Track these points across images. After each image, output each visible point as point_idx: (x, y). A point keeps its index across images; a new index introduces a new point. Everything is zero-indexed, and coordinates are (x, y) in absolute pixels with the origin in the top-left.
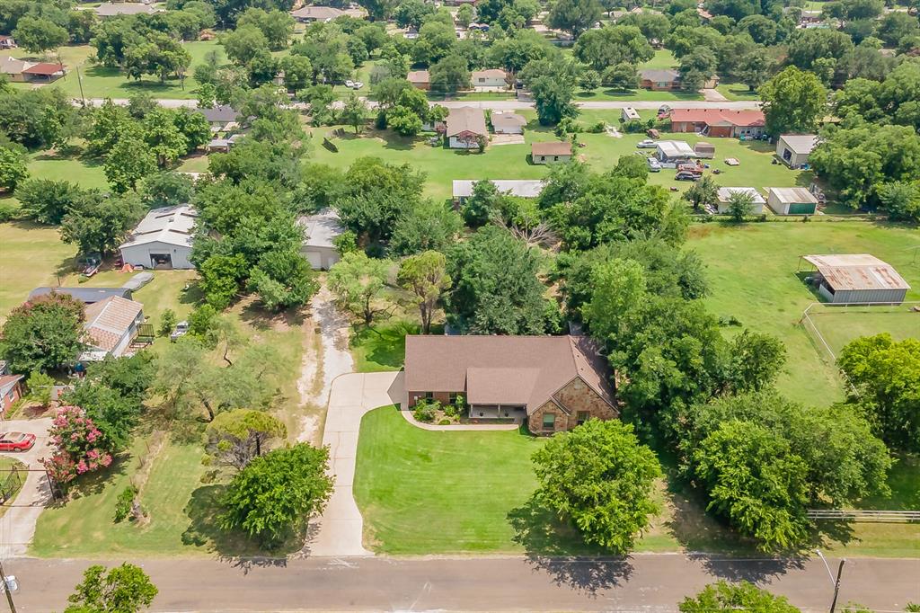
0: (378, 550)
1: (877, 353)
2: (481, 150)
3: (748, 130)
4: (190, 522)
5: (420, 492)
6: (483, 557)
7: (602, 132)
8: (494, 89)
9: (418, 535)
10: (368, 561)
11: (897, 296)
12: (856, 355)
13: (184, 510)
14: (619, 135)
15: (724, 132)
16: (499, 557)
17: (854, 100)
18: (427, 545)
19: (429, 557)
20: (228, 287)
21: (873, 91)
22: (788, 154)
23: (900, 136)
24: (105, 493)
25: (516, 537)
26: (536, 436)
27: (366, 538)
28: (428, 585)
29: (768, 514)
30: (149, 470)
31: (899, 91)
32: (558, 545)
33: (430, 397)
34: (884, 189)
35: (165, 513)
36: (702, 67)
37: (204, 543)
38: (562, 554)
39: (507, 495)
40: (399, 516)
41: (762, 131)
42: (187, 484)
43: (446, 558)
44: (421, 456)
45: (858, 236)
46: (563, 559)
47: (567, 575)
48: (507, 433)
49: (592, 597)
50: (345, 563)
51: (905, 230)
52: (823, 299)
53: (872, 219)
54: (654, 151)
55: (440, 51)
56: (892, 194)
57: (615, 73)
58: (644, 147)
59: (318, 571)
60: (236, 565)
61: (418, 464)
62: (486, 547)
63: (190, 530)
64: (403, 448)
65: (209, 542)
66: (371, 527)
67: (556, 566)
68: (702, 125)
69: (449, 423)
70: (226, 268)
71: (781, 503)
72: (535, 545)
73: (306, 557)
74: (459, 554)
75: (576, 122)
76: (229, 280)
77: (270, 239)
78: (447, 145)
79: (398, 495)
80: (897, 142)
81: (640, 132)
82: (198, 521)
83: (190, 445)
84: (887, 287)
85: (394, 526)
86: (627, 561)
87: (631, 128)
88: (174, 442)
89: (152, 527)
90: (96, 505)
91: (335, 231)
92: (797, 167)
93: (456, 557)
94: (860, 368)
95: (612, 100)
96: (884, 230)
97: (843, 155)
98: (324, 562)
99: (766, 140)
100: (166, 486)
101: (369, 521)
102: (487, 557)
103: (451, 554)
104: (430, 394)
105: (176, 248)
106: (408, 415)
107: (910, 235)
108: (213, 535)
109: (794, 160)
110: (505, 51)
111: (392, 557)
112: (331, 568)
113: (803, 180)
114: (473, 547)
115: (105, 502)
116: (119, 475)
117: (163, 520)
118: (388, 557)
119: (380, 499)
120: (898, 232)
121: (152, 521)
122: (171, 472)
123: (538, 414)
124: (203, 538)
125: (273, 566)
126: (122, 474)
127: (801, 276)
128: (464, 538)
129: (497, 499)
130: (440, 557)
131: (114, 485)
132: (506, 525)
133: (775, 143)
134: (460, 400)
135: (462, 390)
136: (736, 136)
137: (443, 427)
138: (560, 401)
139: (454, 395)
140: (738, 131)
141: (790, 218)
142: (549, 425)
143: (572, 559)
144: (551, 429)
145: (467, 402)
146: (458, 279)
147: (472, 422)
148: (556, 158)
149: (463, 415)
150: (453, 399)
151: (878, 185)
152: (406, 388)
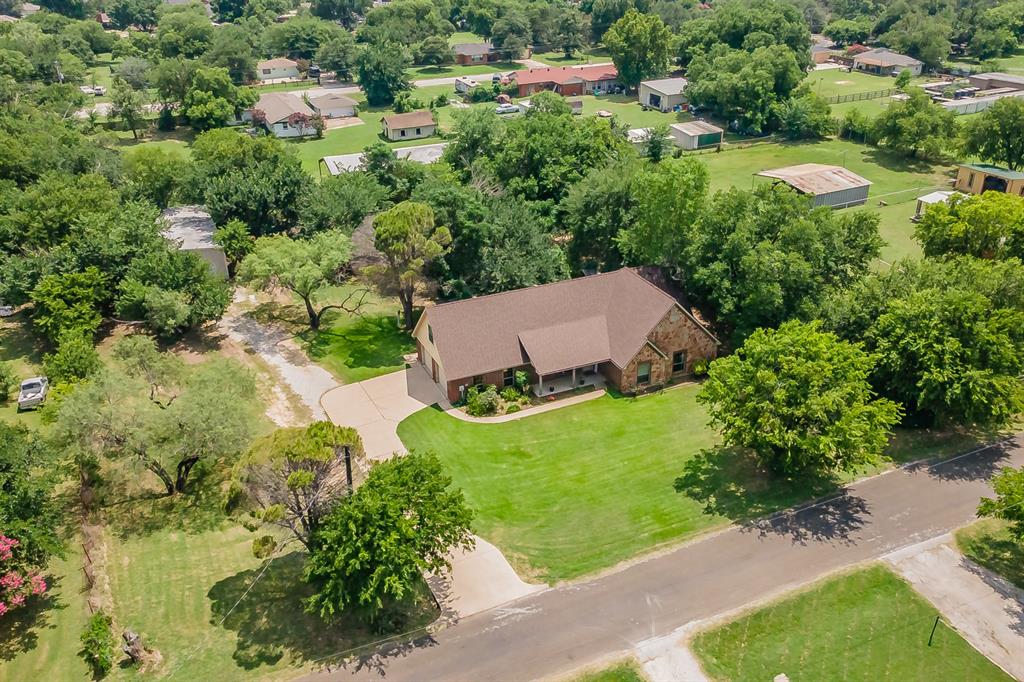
0: (550, 580)
2: (319, 136)
3: (599, 84)
4: (233, 636)
5: (546, 495)
6: (687, 544)
7: (445, 105)
9: (586, 545)
10: (545, 596)
11: (861, 192)
13: (212, 622)
14: (467, 106)
15: (575, 92)
16: (707, 537)
17: (695, 41)
18: (608, 553)
19: (622, 566)
20: (87, 317)
22: (655, 100)
24: (44, 646)
25: (706, 509)
26: (634, 395)
27: (520, 571)
28: (651, 600)
30: (107, 587)
31: (740, 24)
32: (759, 502)
33: (480, 382)
34: (781, 108)
35: (180, 638)
36: (518, 32)
37: (279, 657)
38: (774, 510)
39: (656, 467)
40: (544, 530)
41: (612, 84)
42: (188, 586)
43: (645, 559)
44: (513, 454)
45: (776, 156)
46: (780, 515)
47: (803, 530)
48: (597, 400)
49: (850, 544)
50: (518, 610)
51: (810, 146)
53: (776, 142)
55: (198, 44)
56: (789, 113)
57: (426, 47)
58: (503, 113)
59: (487, 633)
60: (358, 668)
61: (516, 464)
62: (679, 532)
63: (241, 646)
64: (482, 451)
65: (287, 652)
66: (516, 555)
67: (780, 525)
68: (551, 85)
69: (518, 409)
70: (76, 289)
72: (732, 508)
73: (456, 621)
74: (656, 549)
75: (414, 96)
76: (86, 308)
77: (128, 243)
78: (269, 135)
79: (520, 506)
80: (780, 60)
81: (486, 101)
82: (246, 630)
83: (155, 534)
84: (854, 186)
85: (548, 544)
86: (849, 494)
87: (476, 98)
88: (124, 537)
89: (171, 664)
90: (38, 667)
91: (203, 230)
92: (669, 110)
93: (657, 555)
95: (431, 78)
98: (488, 619)
99: (620, 92)
100: (154, 600)
101: (508, 547)
102: (694, 541)
103: (646, 552)
104: (478, 379)
106: (458, 413)
107: (818, 149)
108: (286, 640)
109: (664, 103)
111: (577, 582)
112: (504, 624)
114: (664, 536)
115: (52, 658)
116: (52, 611)
117: (184, 648)
118: (570, 583)
119: (501, 517)
121: (166, 657)
122: (148, 579)
123: (632, 367)
124: (273, 650)
125: (417, 651)
126: (58, 607)
128: (646, 529)
129: (647, 475)
130: (636, 561)
131: (54, 627)
132: (681, 498)
133: (634, 95)
134: (521, 376)
135: (521, 362)
136: (588, 93)
137: (514, 415)
138: (655, 343)
139: (510, 372)
140: (589, 87)
141: (703, 151)
142: (644, 379)
143: (791, 512)
144: (647, 384)
145: (533, 378)
146: (456, 230)
147: (547, 400)
148: (418, 131)
149: (531, 394)
150: (508, 379)
151: (774, 105)
152: (444, 379)
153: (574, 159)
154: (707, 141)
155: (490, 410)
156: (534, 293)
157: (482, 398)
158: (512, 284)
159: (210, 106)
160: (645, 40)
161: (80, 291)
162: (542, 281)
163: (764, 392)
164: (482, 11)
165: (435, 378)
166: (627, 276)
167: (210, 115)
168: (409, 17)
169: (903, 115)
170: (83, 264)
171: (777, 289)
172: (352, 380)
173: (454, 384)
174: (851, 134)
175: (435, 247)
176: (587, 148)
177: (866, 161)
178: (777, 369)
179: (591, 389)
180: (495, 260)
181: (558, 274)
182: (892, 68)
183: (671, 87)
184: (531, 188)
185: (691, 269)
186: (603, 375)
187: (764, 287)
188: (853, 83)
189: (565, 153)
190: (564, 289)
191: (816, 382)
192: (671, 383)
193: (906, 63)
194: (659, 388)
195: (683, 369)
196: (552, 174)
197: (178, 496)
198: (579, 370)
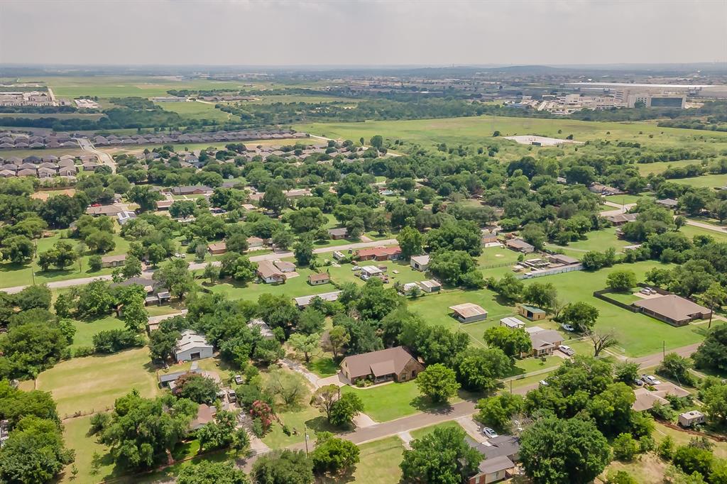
0: (379, 422)
1: (495, 331)
2: (284, 283)
3: (394, 256)
4: (313, 430)
5: (378, 406)
7: (330, 265)
8: (259, 248)
10: (378, 425)
11: (484, 316)
12: (489, 334)
14: (339, 266)
15: (384, 258)
16: (416, 415)
19: (396, 420)
21: (441, 234)
22: (417, 266)
23: (462, 255)
24: (274, 431)
25: (416, 409)
27: (373, 420)
28: (402, 425)
29: (487, 380)
30: (282, 421)
32: (429, 408)
33: (360, 378)
34: (463, 276)
36: (359, 226)
39: (405, 400)
40: (378, 412)
41: (400, 255)
43: (401, 418)
46: (433, 410)
48: (391, 384)
49: (448, 416)
50: (372, 428)
51: (475, 292)
52: (461, 322)
53: (462, 289)
54: (361, 271)
56: (466, 278)
58: (355, 270)
60: (341, 436)
61: (370, 399)
62: (409, 413)
63: (315, 432)
64: (362, 396)
67: (433, 412)
68: (373, 256)
71: (489, 376)
72: (422, 409)
73: (359, 429)
75: (318, 261)
78: (264, 282)
79: (372, 408)
81: (348, 263)
82: (316, 429)
83: (287, 412)
84: (481, 313)
85: (379, 415)
86: (451, 406)
87: (342, 262)
88: (280, 413)
91: (266, 329)
92: (422, 271)
93: (403, 418)
94: (492, 337)
95: (321, 248)
96: (468, 293)
97: (445, 265)
98: (367, 429)
99: (403, 259)
101: (370, 416)
102: (412, 415)
104: (359, 377)
105: (203, 349)
106: (354, 386)
107: (477, 294)
109: (420, 268)
110: (258, 228)
111: (385, 422)
113: (428, 276)
114: (406, 414)
115: (277, 433)
119: (368, 410)
120: (473, 293)
123: (401, 375)
126: (273, 425)
127: (450, 315)
128: (402, 413)
129: (403, 401)
130: (399, 419)
132: (411, 407)
133: (408, 260)
134: (370, 376)
135: (370, 373)
136: (390, 259)
137: (369, 387)
138: (407, 368)
139: (368, 376)
140: (390, 257)
141: (433, 293)
142: (404, 378)
143: (436, 410)
144: (405, 380)
145: (374, 377)
146: (352, 334)
147: (378, 383)
148: (323, 281)
149: (373, 382)
150: (367, 378)
151: (461, 275)
152: (350, 378)
153: (384, 304)
154: (435, 289)
155: (363, 386)
156: (374, 353)
157: (360, 383)
158: (368, 351)
159: (244, 272)
160: (413, 240)
161: (246, 351)
162: (376, 349)
163: (429, 380)
164: (341, 213)
165: (347, 377)
166: (400, 348)
167: (244, 276)
168: (309, 216)
169: (504, 285)
170: (245, 343)
171: (438, 355)
172: (323, 377)
173: (353, 379)
174: (491, 287)
175: (346, 340)
176: (388, 300)
177: (493, 300)
178: (432, 374)
179: (390, 381)
180: (362, 342)
181: (380, 346)
182: (521, 248)
183: (423, 260)
184: (370, 313)
185: (417, 347)
186: (393, 377)
187: (435, 354)
188: (502, 256)
189: (381, 302)
190: (383, 353)
191: (440, 378)
192: (411, 379)
193: (527, 246)
194: (408, 381)
195: (414, 375)
196: (377, 308)
197: (288, 405)
198: (386, 375)
